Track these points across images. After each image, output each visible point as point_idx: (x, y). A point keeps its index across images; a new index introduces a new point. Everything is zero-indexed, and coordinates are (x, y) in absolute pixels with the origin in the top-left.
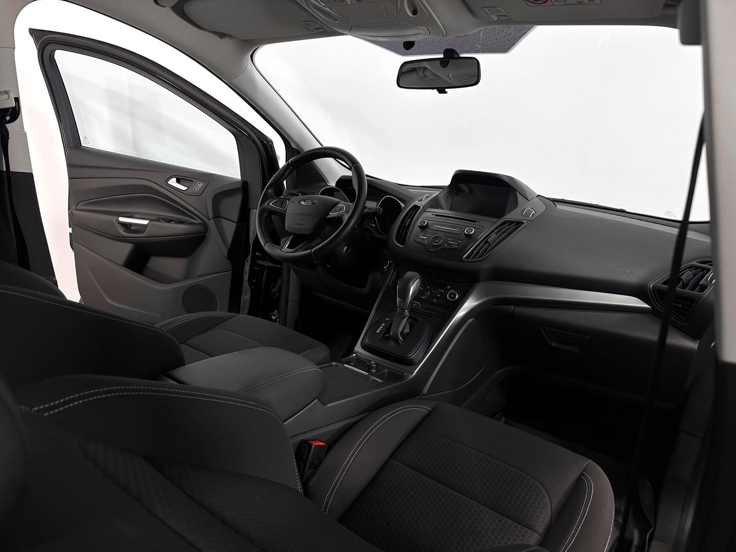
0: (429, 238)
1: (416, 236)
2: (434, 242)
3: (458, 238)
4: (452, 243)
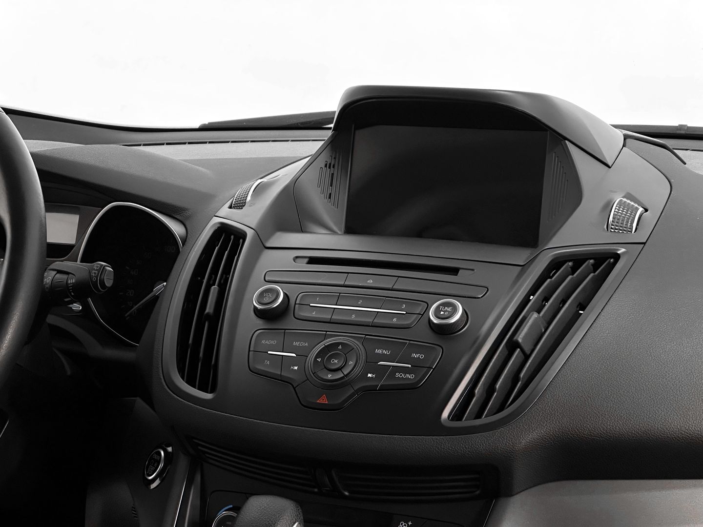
0: (302, 355)
1: (255, 351)
2: (325, 368)
3: (408, 342)
4: (393, 366)
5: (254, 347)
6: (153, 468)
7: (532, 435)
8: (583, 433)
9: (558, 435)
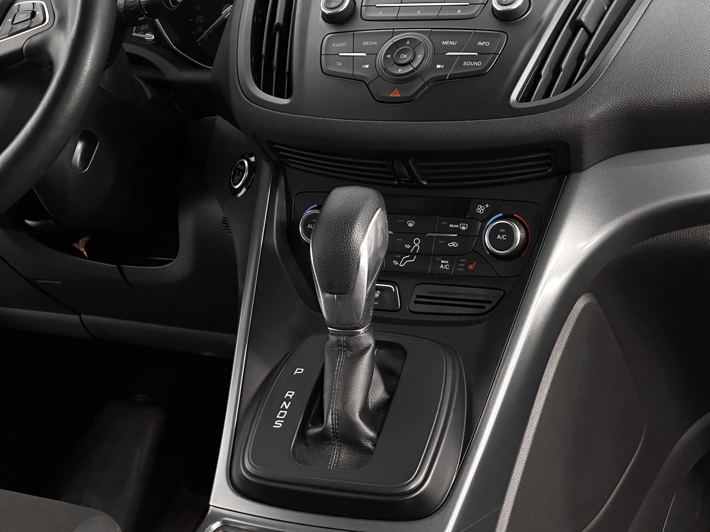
0: (372, 54)
1: (326, 55)
2: (395, 63)
3: (473, 31)
4: (460, 56)
5: (325, 52)
6: (238, 178)
7: (599, 109)
8: (649, 102)
9: (625, 106)
